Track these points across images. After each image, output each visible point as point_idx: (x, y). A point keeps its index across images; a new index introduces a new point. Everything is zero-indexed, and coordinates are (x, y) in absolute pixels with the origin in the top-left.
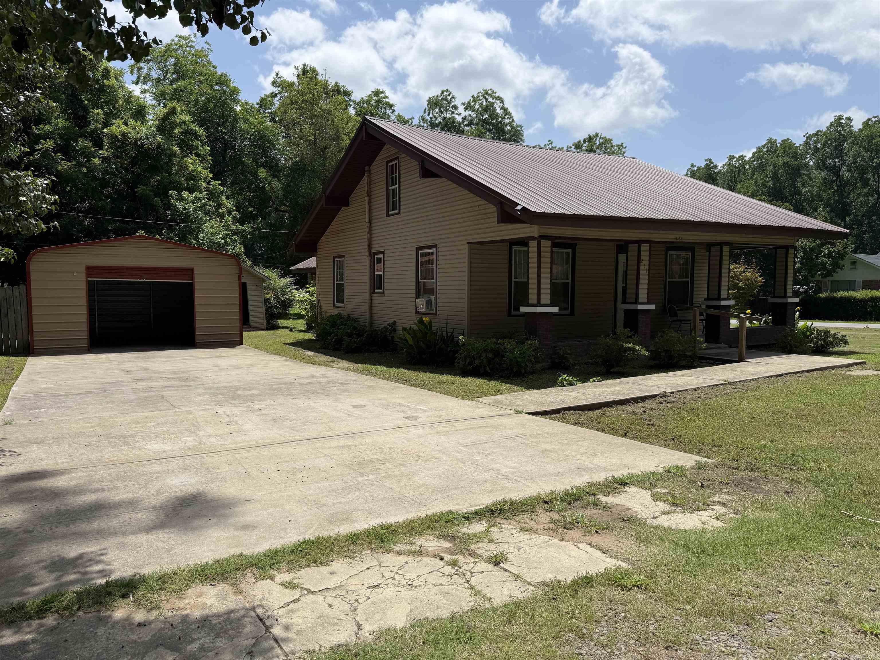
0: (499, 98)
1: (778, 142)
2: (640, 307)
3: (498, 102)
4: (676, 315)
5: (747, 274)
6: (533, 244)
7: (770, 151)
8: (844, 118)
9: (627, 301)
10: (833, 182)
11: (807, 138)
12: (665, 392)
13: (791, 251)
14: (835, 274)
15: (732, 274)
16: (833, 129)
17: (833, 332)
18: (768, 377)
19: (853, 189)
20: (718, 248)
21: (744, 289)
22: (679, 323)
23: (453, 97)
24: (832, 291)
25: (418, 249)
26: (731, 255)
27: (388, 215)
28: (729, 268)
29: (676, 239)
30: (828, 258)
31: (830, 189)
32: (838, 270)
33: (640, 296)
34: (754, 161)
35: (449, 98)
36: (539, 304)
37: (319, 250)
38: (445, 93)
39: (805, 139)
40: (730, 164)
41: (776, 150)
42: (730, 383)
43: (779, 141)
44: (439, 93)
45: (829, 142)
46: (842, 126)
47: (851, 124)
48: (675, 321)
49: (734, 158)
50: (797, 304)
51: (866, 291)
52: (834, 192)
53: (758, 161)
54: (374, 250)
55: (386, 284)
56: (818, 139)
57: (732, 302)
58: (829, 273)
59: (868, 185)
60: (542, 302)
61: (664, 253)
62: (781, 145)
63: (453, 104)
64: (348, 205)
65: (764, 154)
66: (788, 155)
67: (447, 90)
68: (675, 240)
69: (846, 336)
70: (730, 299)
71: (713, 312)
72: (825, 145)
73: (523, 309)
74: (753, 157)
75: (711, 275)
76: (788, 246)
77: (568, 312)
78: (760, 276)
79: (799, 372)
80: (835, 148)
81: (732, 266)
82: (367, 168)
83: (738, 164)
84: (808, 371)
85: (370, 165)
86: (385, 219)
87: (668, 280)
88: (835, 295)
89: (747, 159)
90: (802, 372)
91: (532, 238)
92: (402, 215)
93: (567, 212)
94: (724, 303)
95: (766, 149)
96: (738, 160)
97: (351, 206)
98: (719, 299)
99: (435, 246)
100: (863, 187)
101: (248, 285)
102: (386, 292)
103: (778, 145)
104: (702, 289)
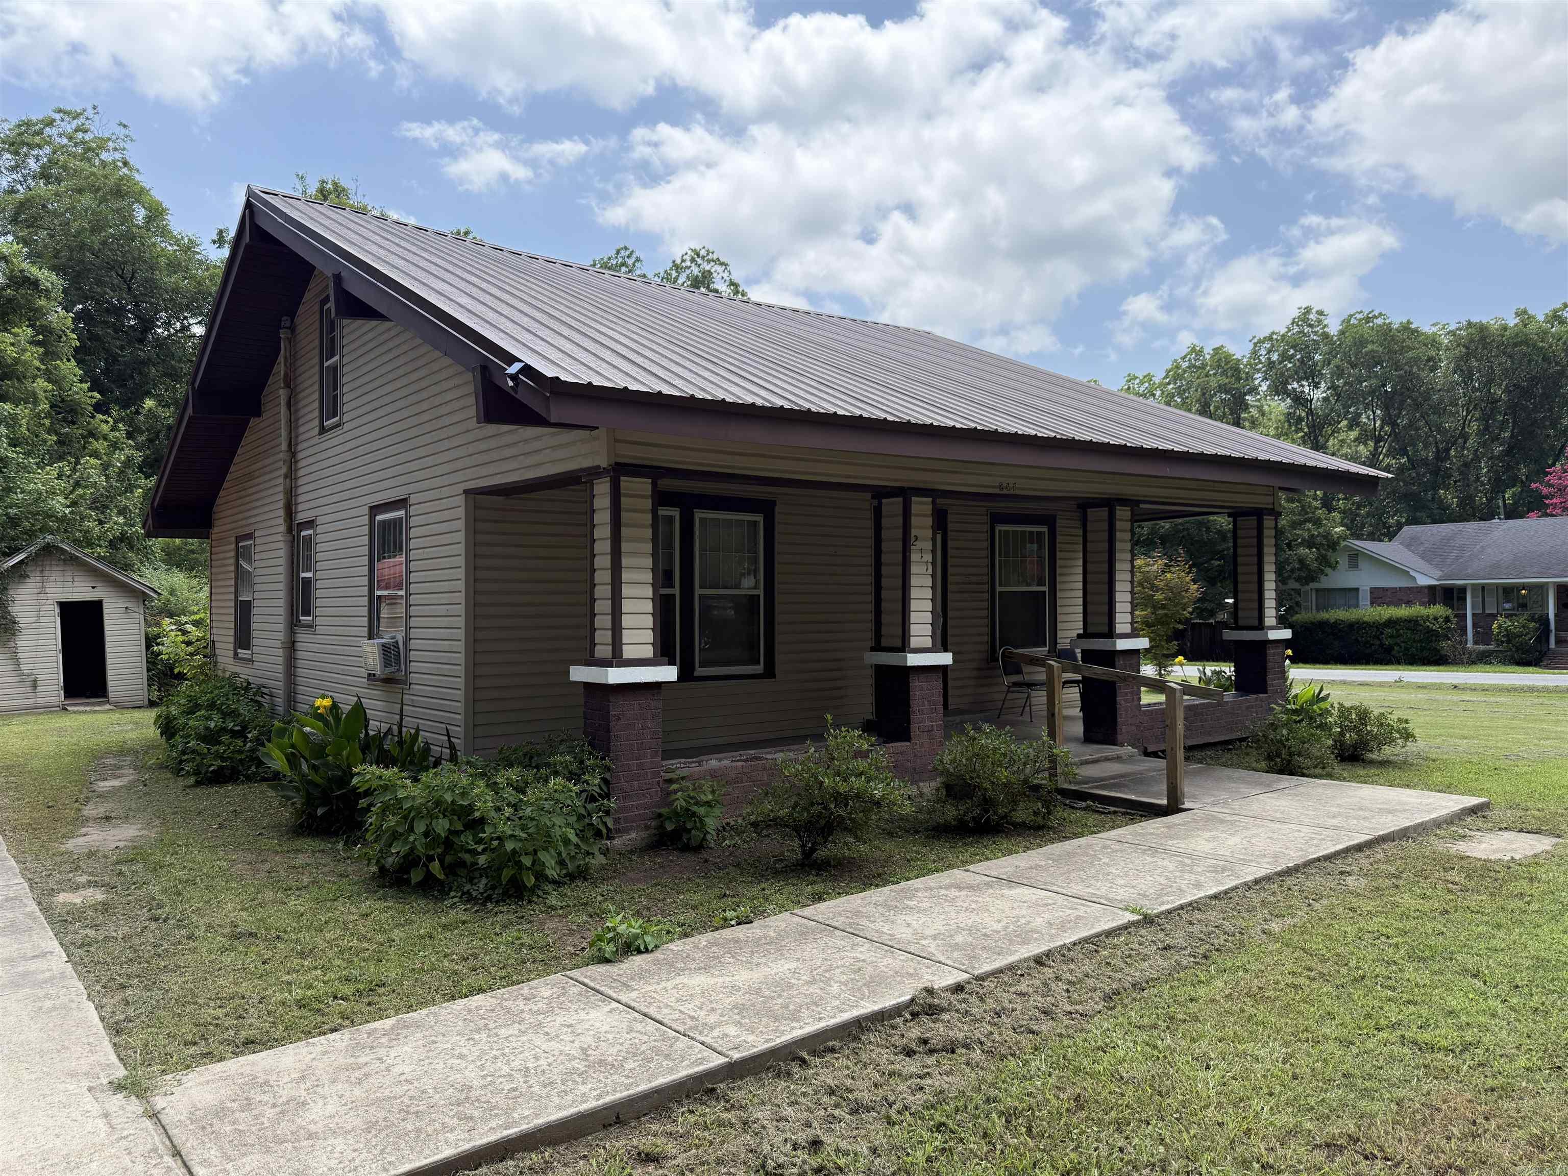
0: (718, 262)
1: (1206, 351)
2: (913, 660)
3: (720, 269)
4: (1019, 672)
5: (1169, 576)
6: (602, 488)
7: (1195, 366)
8: (1314, 311)
9: (884, 642)
10: (1300, 420)
11: (1255, 344)
12: (930, 991)
13: (1268, 522)
14: (1323, 578)
15: (1138, 576)
16: (1296, 329)
17: (1376, 712)
18: (1257, 882)
19: (1334, 432)
20: (1104, 513)
21: (1163, 607)
22: (1025, 689)
23: (638, 260)
24: (1318, 610)
25: (375, 510)
26: (1135, 543)
27: (323, 430)
28: (1133, 566)
29: (1001, 487)
30: (1310, 548)
31: (1297, 432)
32: (1328, 570)
33: (914, 629)
34: (1169, 384)
35: (630, 262)
36: (617, 660)
37: (216, 523)
38: (623, 253)
39: (1251, 346)
40: (1129, 388)
41: (1203, 366)
42: (1148, 920)
43: (1208, 351)
44: (613, 253)
45: (1292, 351)
46: (1311, 326)
47: (1326, 322)
48: (1015, 684)
49: (1136, 378)
50: (1286, 643)
51: (1379, 608)
52: (1303, 437)
53: (1175, 383)
54: (302, 517)
55: (319, 602)
56: (1273, 346)
57: (1142, 643)
58: (1312, 577)
59: (1358, 425)
60: (628, 652)
61: (986, 527)
62: (1213, 356)
63: (638, 272)
64: (258, 414)
65: (1185, 371)
66: (1224, 373)
67: (626, 248)
68: (997, 491)
69: (1407, 721)
70: (1137, 636)
71: (1097, 671)
72: (1284, 357)
73: (580, 674)
74: (1166, 377)
75: (1089, 577)
76: (1262, 509)
77: (759, 669)
78: (1195, 581)
79: (1337, 854)
80: (1302, 361)
81: (1138, 562)
82: (285, 321)
83: (1142, 389)
84: (1359, 848)
85: (292, 315)
86: (316, 440)
87: (999, 589)
88: (1324, 615)
89: (1157, 380)
90: (1347, 850)
91: (595, 473)
92: (346, 427)
93: (667, 390)
94: (1122, 645)
95: (1187, 364)
96: (1142, 383)
97: (265, 416)
98: (1111, 634)
99: (402, 503)
100: (1350, 428)
101: (105, 606)
102: (319, 621)
103: (1208, 357)
104: (1071, 609)
